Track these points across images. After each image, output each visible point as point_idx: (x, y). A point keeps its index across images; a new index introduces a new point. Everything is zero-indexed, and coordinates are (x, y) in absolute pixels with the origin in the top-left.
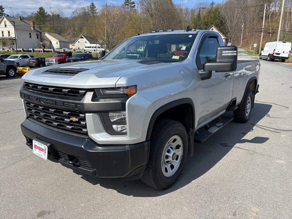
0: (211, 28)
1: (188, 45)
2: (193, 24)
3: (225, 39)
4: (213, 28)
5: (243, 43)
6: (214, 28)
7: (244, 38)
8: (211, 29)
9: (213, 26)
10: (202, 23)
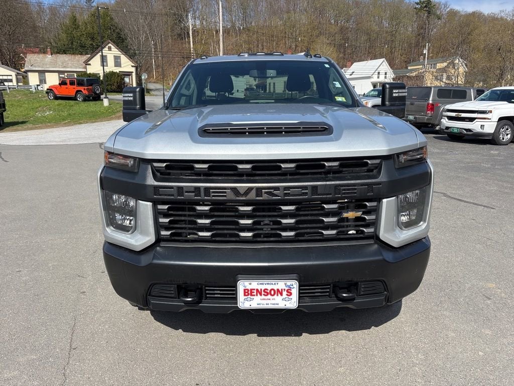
0: (106, 45)
1: (64, 75)
2: (64, 35)
3: (135, 67)
4: (110, 45)
5: (157, 75)
6: (112, 47)
7: (157, 66)
8: (107, 47)
9: (109, 43)
10: (83, 35)
